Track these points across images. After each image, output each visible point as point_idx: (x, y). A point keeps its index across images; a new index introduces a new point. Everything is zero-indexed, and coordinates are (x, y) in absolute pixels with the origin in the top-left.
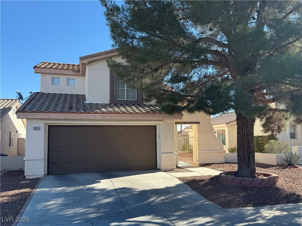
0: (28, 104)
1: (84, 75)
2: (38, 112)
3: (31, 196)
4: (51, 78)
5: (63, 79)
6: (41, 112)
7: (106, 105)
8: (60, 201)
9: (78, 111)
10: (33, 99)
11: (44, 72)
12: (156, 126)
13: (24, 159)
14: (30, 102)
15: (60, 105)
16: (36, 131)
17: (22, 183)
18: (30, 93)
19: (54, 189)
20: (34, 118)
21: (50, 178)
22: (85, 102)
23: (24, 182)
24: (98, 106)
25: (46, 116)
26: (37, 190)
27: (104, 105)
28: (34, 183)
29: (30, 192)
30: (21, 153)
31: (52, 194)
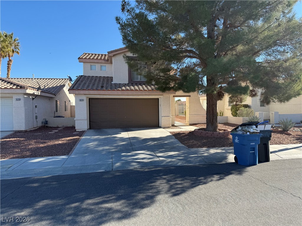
0: (76, 84)
1: (111, 63)
2: (82, 90)
3: (79, 141)
4: (90, 66)
5: (98, 66)
6: (84, 90)
7: (125, 84)
8: (96, 143)
9: (107, 89)
10: (79, 80)
11: (85, 61)
12: (158, 99)
13: (75, 119)
14: (77, 83)
15: (96, 85)
16: (81, 102)
17: (74, 133)
18: (77, 77)
19: (93, 137)
20: (80, 93)
21: (91, 131)
22: (112, 83)
23: (75, 133)
24: (120, 86)
25: (87, 92)
26: (83, 137)
27: (124, 84)
28: (81, 133)
29: (79, 139)
30: (73, 115)
31: (92, 139)
